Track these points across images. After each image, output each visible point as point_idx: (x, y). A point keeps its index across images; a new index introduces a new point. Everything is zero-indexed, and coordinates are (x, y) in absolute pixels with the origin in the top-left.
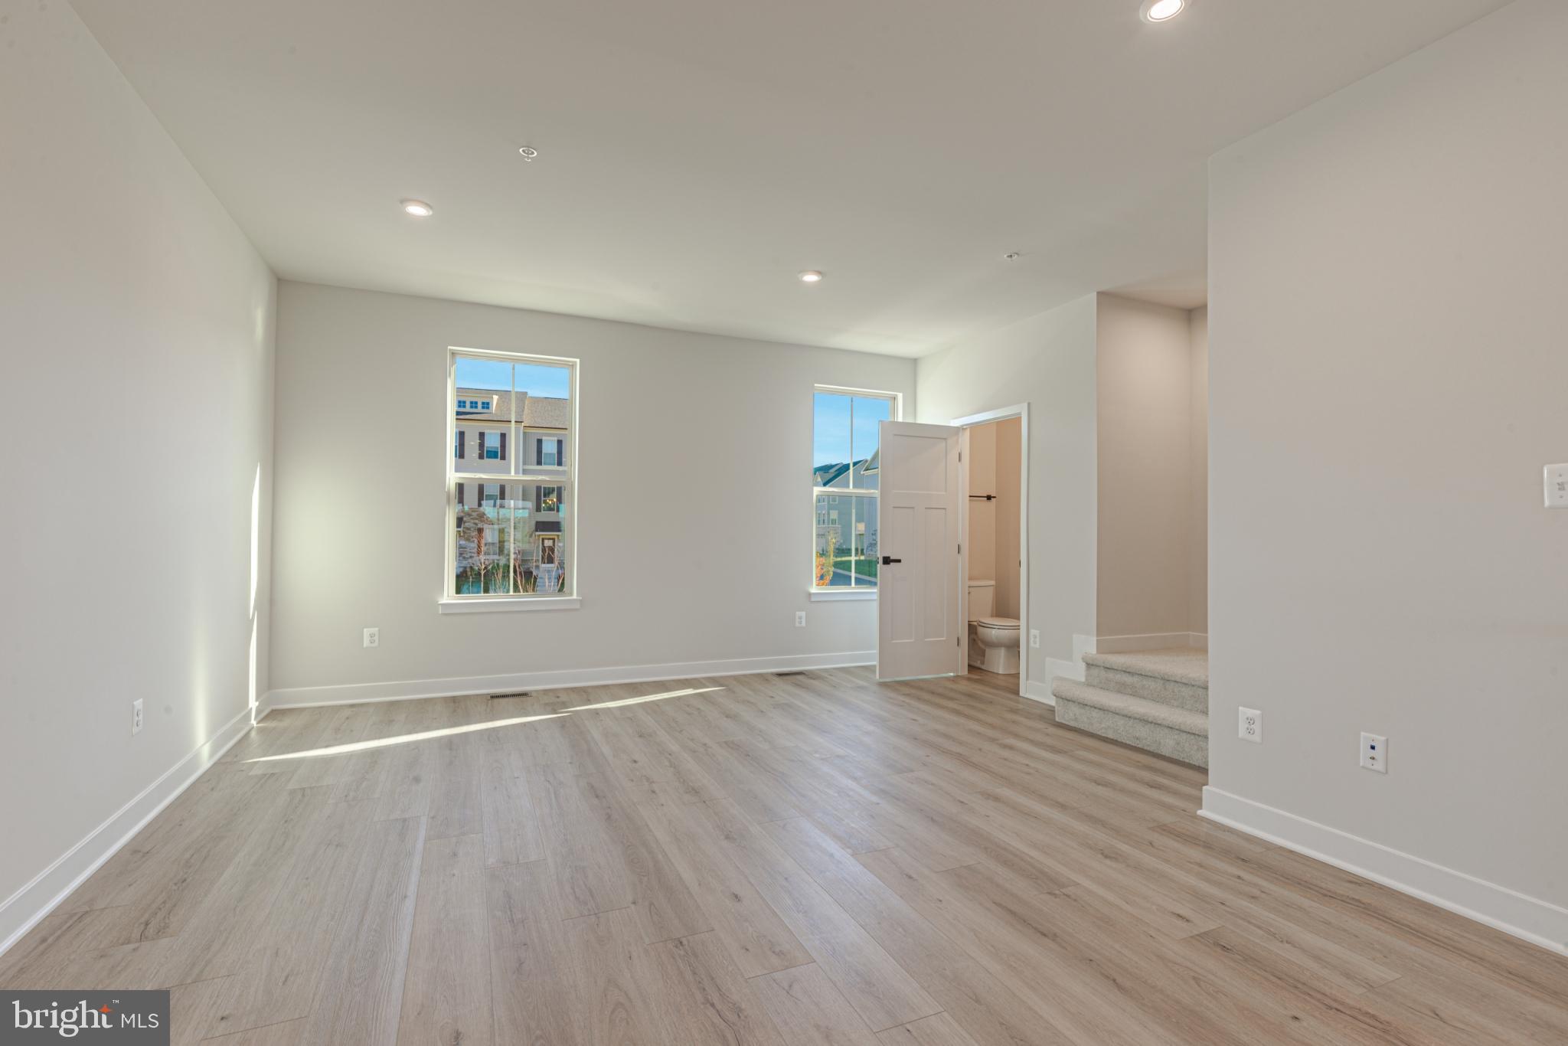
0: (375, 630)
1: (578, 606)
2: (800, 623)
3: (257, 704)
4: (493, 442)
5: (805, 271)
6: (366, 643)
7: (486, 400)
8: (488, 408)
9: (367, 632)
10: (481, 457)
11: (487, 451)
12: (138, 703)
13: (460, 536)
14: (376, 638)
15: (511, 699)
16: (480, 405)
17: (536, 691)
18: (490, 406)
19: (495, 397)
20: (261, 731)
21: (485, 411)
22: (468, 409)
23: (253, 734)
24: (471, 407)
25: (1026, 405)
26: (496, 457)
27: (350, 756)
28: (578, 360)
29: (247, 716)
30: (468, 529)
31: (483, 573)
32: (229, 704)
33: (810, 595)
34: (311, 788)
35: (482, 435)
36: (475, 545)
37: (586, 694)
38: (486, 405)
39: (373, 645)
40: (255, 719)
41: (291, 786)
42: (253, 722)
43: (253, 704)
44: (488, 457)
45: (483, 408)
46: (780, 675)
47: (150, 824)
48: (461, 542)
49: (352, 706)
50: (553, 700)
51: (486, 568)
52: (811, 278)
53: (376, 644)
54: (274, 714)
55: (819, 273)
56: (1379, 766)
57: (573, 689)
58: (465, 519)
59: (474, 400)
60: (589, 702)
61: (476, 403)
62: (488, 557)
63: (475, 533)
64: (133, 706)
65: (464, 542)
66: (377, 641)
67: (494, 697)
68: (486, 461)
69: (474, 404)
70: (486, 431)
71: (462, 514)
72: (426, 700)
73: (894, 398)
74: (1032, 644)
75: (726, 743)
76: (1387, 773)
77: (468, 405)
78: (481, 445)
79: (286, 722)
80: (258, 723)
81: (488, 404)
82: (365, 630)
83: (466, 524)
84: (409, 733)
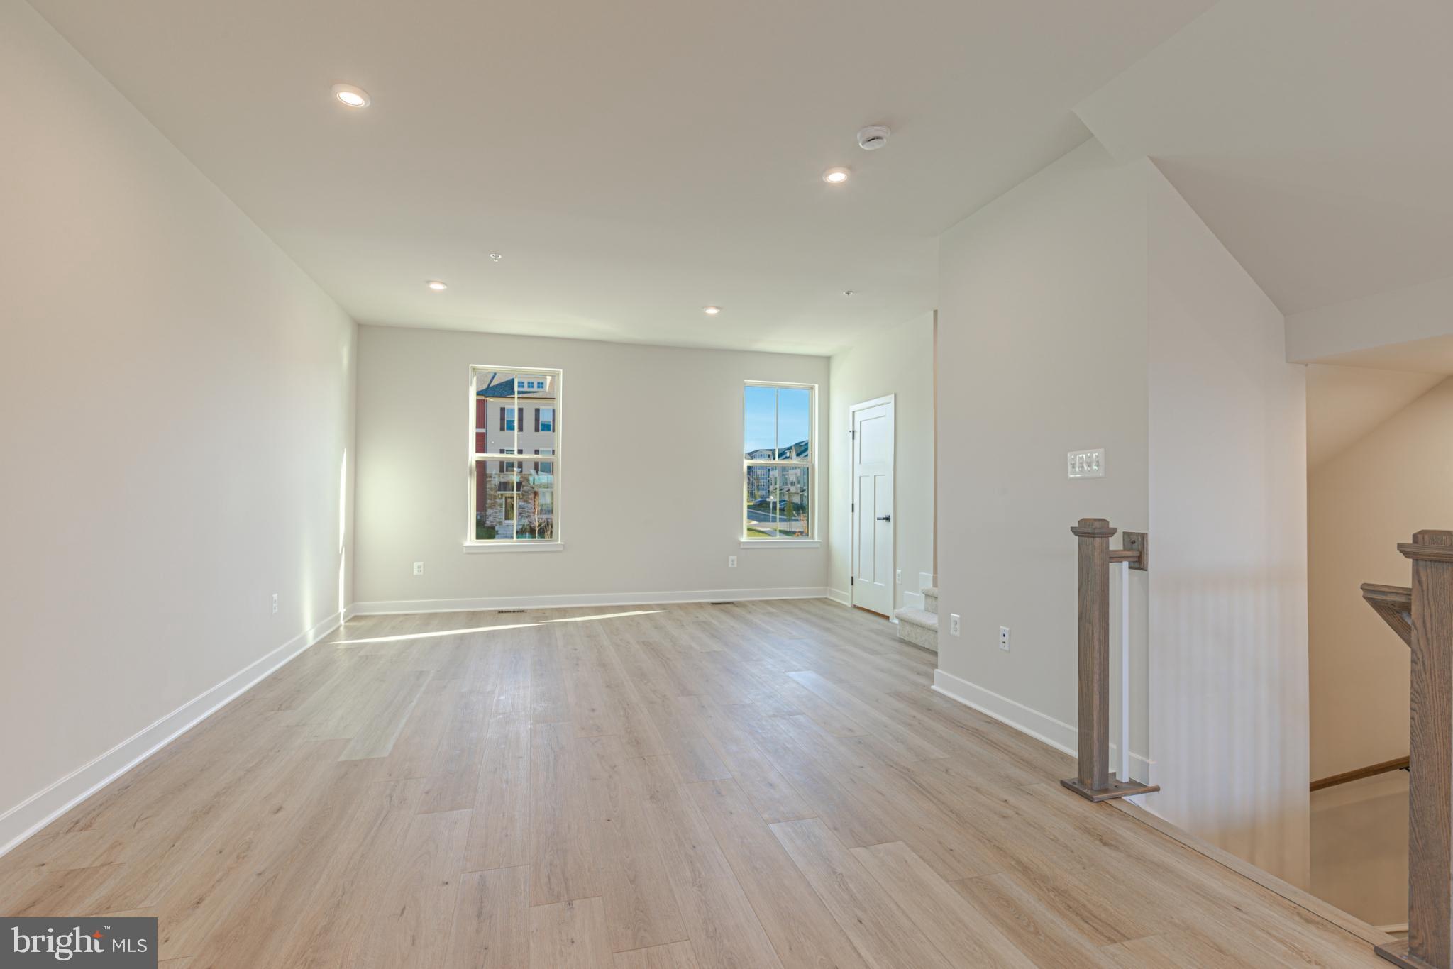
0: (421, 563)
1: (561, 549)
2: (733, 564)
3: (345, 610)
4: (545, 417)
5: (707, 307)
6: (415, 572)
7: (540, 381)
8: (542, 387)
9: (416, 565)
10: (537, 430)
11: (542, 425)
12: (275, 596)
13: (520, 498)
14: (422, 569)
15: (511, 614)
16: (536, 385)
17: (531, 610)
18: (544, 385)
19: (549, 378)
20: (346, 627)
21: (539, 390)
22: (526, 389)
23: (342, 629)
24: (529, 387)
25: (893, 395)
26: (549, 430)
27: (398, 642)
28: (561, 370)
29: (338, 618)
30: (526, 492)
31: (537, 530)
32: (326, 609)
33: (740, 543)
34: (372, 655)
35: (537, 411)
36: (531, 506)
37: (564, 612)
38: (541, 385)
39: (419, 574)
40: (344, 619)
41: (360, 654)
42: (342, 622)
43: (342, 610)
44: (543, 430)
45: (538, 387)
46: (713, 604)
47: (281, 668)
48: (521, 504)
49: (406, 615)
50: (541, 614)
51: (539, 526)
52: (712, 311)
53: (422, 573)
54: (356, 618)
55: (717, 308)
56: (1006, 648)
57: (556, 609)
58: (523, 483)
59: (531, 381)
60: (565, 617)
61: (533, 383)
62: (541, 516)
63: (532, 496)
64: (272, 598)
65: (523, 504)
66: (422, 572)
67: (500, 612)
68: (541, 433)
69: (531, 385)
70: (541, 408)
71: (521, 479)
72: (455, 613)
73: (812, 388)
74: (897, 581)
75: (643, 642)
76: (1010, 651)
77: (526, 385)
78: (537, 420)
79: (362, 623)
80: (345, 622)
81: (542, 384)
82: (415, 563)
83: (525, 488)
84: (437, 630)
